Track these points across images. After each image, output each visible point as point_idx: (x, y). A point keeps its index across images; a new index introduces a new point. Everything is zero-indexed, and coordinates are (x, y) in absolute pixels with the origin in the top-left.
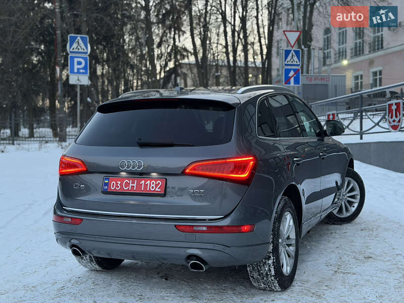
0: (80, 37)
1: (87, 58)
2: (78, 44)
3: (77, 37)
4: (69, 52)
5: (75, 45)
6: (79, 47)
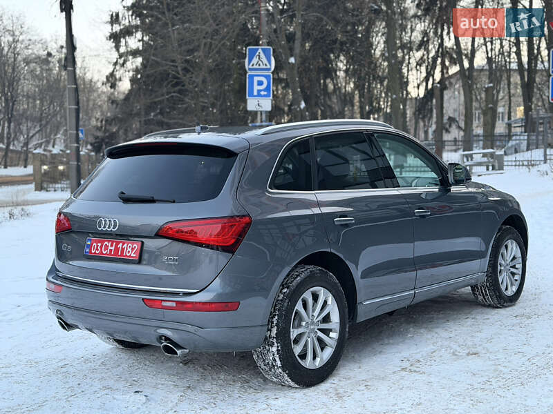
0: (262, 49)
1: (269, 76)
2: (259, 58)
3: (258, 49)
4: (247, 69)
5: (255, 60)
6: (260, 62)
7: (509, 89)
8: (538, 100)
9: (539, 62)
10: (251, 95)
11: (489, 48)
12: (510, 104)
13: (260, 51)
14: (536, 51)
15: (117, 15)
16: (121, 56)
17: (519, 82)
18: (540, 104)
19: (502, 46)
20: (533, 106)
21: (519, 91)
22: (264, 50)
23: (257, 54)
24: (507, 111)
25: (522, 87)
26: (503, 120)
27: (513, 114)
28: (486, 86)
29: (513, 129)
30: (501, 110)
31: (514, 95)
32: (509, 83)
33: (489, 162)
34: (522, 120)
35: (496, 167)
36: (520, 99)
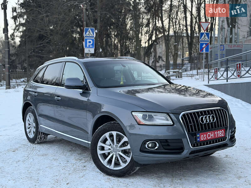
1: (93, 39)
4: (85, 37)
5: (88, 33)
6: (90, 34)
7: (183, 44)
8: (194, 49)
9: (195, 34)
12: (183, 51)
13: (90, 29)
14: (193, 29)
15: (15, 8)
16: (17, 26)
17: (187, 42)
18: (195, 51)
20: (192, 52)
21: (187, 46)
22: (91, 29)
23: (89, 30)
24: (182, 53)
25: (188, 44)
26: (180, 58)
27: (184, 55)
28: (175, 44)
29: (184, 61)
30: (179, 53)
31: (185, 47)
32: (183, 42)
33: (177, 75)
34: (188, 58)
35: (180, 77)
36: (187, 49)
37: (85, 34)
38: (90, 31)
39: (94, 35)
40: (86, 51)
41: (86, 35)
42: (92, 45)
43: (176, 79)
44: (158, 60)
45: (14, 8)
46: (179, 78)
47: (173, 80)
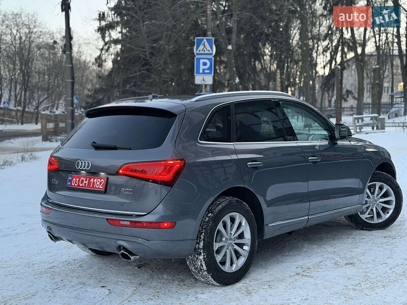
1: (212, 59)
2: (204, 46)
4: (195, 54)
5: (201, 47)
6: (205, 49)
7: (392, 69)
10: (198, 72)
11: (377, 39)
12: (393, 80)
13: (205, 40)
15: (104, 14)
17: (400, 65)
19: (387, 38)
21: (400, 71)
22: (208, 40)
23: (203, 42)
24: (391, 86)
25: (402, 68)
26: (388, 92)
27: (394, 88)
28: (374, 67)
29: (395, 99)
30: (386, 85)
31: (396, 74)
32: (392, 65)
33: (374, 123)
34: (402, 92)
35: (380, 127)
36: (400, 77)
37: (197, 50)
38: (206, 44)
39: (212, 50)
40: (198, 80)
41: (198, 52)
42: (210, 68)
43: (373, 131)
44: (345, 97)
45: (101, 13)
46: (377, 131)
47: (367, 133)
